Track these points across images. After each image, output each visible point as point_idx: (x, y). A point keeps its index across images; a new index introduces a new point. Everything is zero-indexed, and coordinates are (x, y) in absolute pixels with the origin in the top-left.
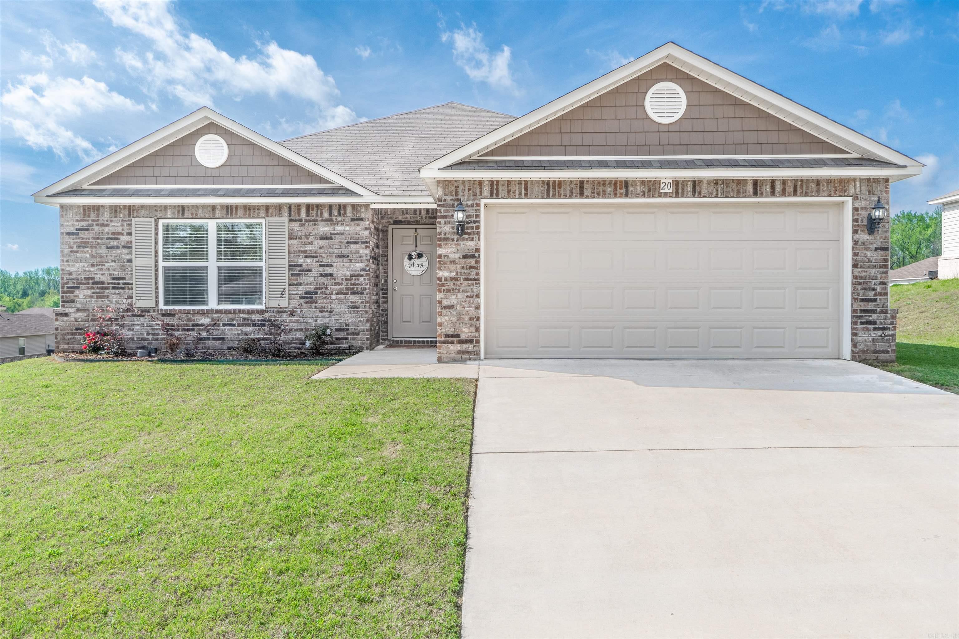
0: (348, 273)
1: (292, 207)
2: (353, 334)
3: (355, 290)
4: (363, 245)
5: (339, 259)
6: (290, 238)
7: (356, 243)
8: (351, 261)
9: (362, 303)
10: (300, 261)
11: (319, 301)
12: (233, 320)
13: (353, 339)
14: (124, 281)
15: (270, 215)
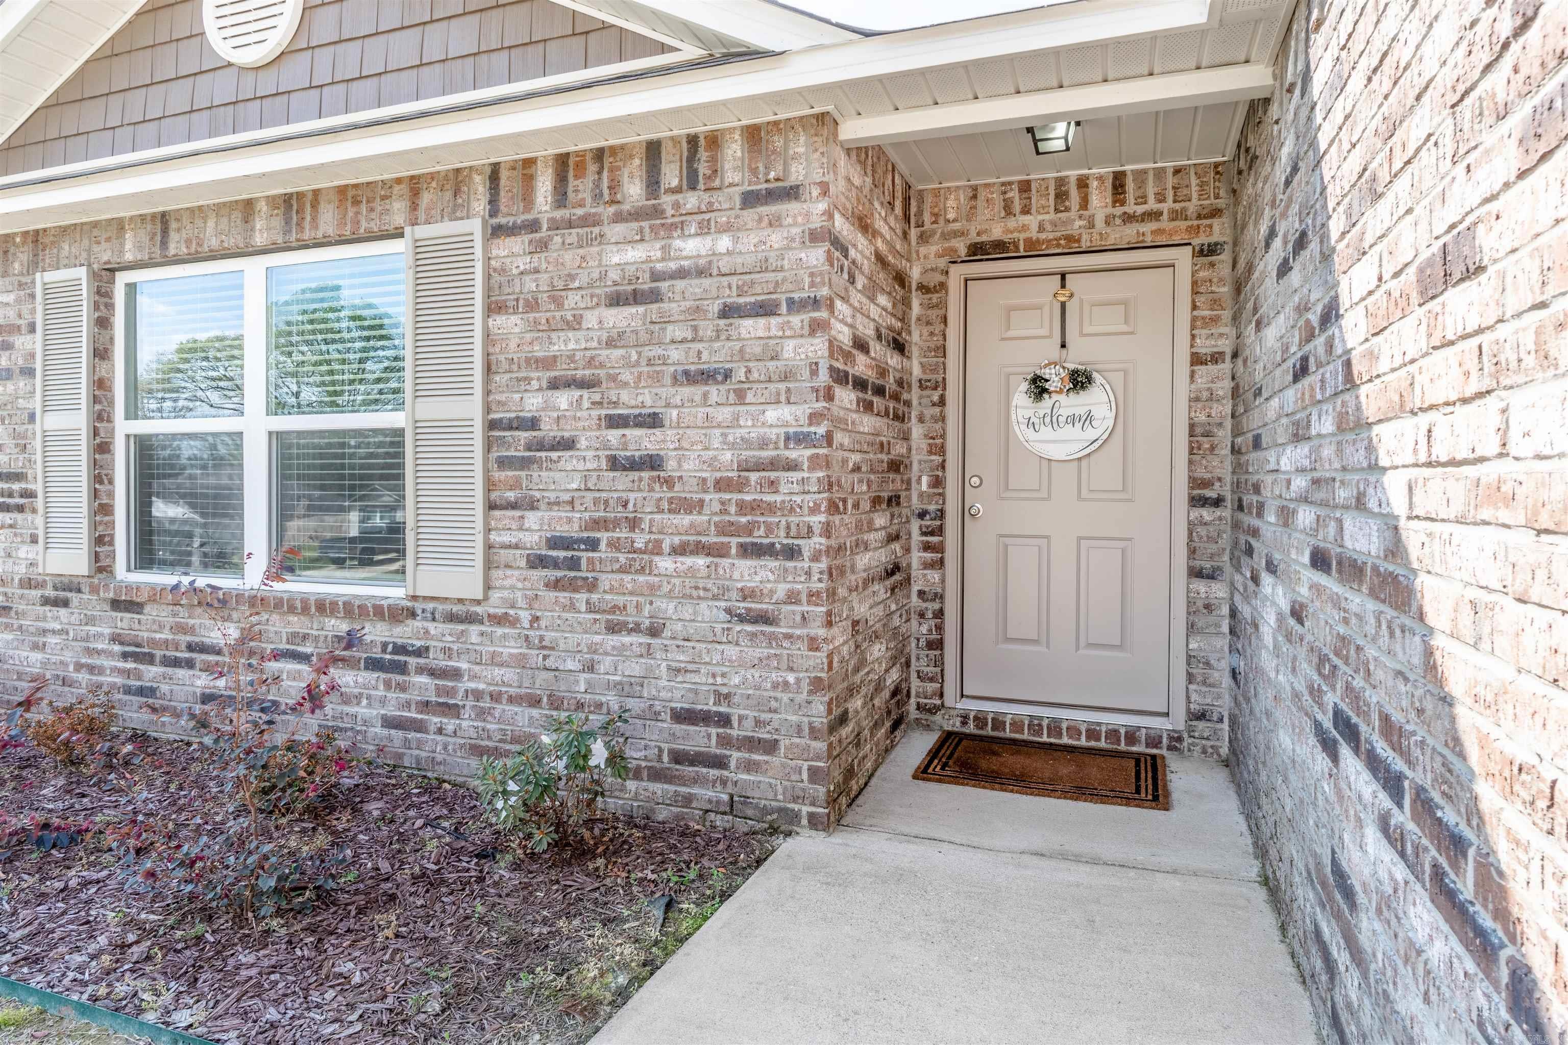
0: (728, 456)
1: (504, 174)
2: (751, 744)
3: (759, 537)
4: (796, 320)
5: (687, 391)
6: (493, 308)
7: (765, 310)
8: (740, 395)
9: (792, 598)
10: (533, 403)
11: (606, 580)
12: (305, 637)
13: (750, 767)
14: (24, 486)
15: (422, 216)
